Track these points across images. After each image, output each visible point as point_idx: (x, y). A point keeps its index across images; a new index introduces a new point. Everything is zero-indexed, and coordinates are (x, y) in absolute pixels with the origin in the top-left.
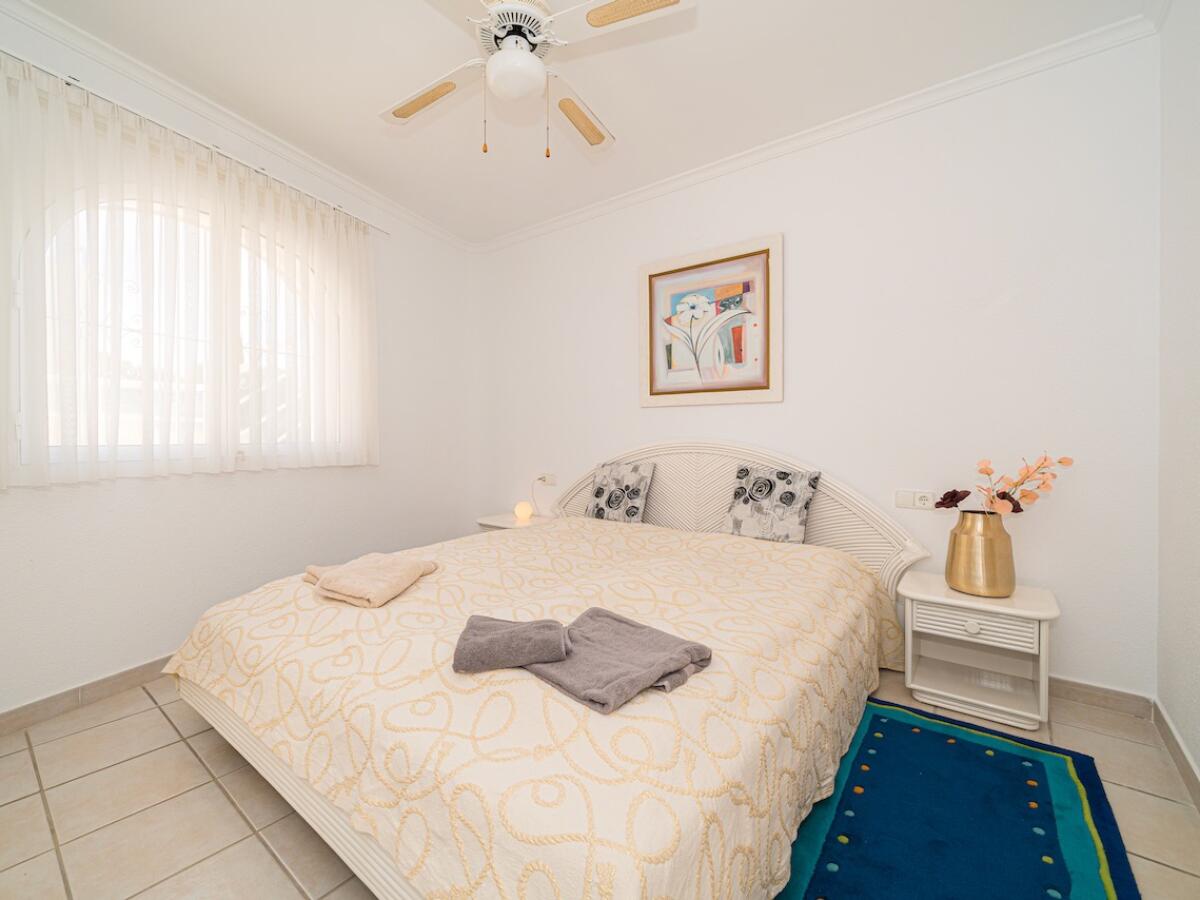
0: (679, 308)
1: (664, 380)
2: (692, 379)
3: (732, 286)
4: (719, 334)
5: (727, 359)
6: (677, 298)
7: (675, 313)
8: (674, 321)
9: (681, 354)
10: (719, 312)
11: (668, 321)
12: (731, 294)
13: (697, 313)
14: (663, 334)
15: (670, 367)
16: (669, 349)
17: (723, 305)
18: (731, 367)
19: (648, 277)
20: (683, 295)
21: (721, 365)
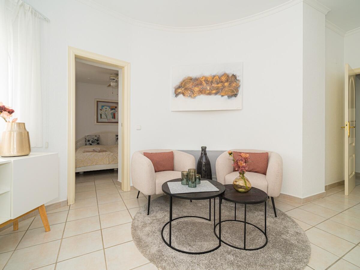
0: (103, 108)
1: (100, 120)
2: (106, 120)
3: (113, 107)
4: (111, 114)
5: (112, 118)
6: (103, 106)
7: (102, 109)
8: (102, 110)
9: (103, 116)
10: (111, 110)
11: (101, 110)
12: (113, 108)
13: (107, 110)
14: (100, 112)
15: (101, 118)
16: (101, 115)
17: (112, 109)
18: (113, 119)
19: (96, 101)
20: (104, 106)
21: (111, 119)
